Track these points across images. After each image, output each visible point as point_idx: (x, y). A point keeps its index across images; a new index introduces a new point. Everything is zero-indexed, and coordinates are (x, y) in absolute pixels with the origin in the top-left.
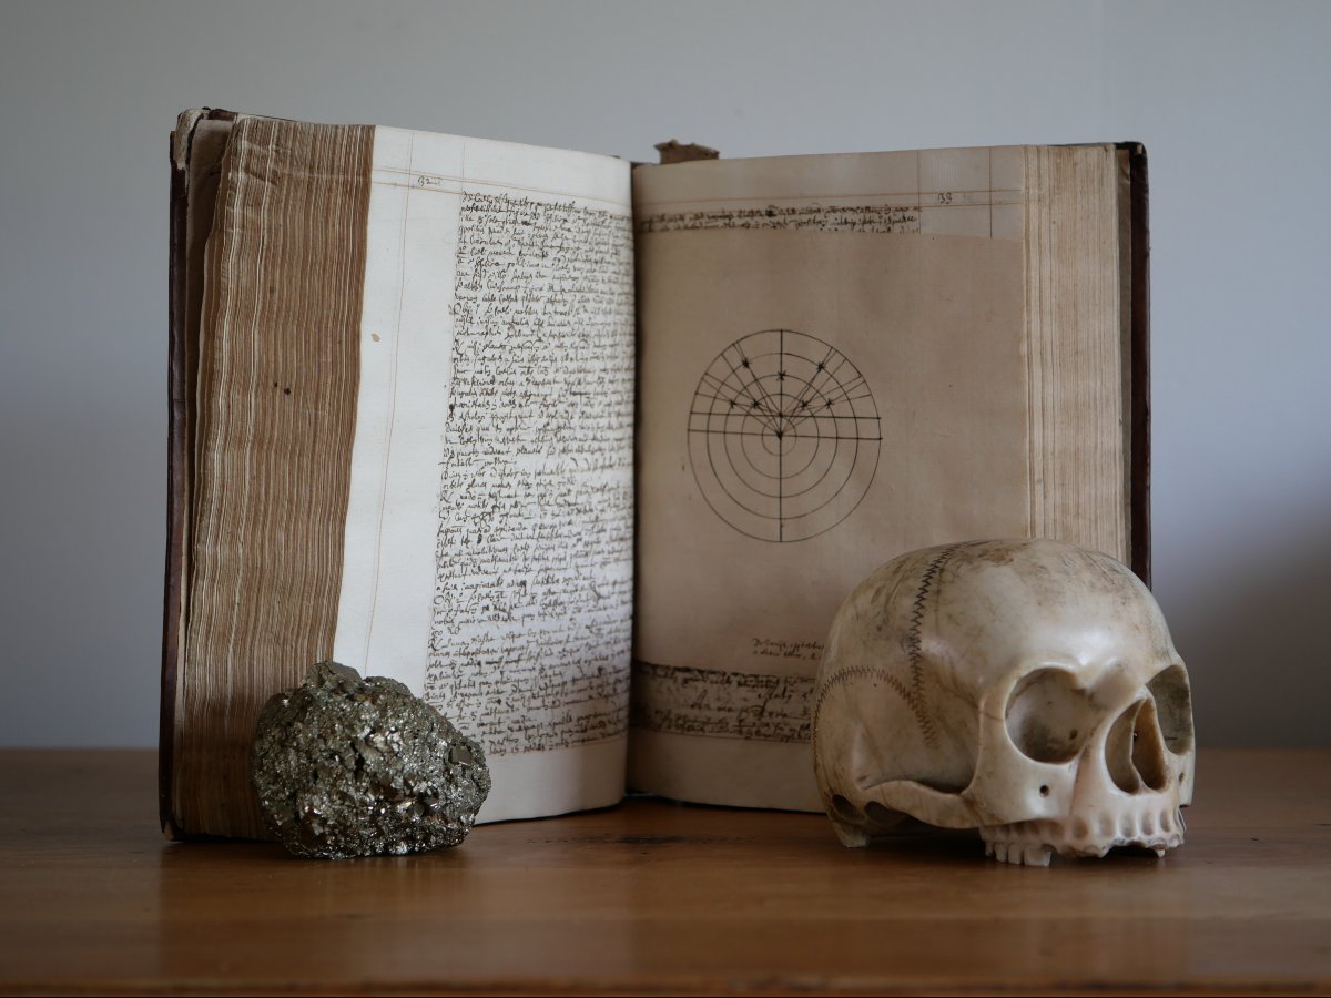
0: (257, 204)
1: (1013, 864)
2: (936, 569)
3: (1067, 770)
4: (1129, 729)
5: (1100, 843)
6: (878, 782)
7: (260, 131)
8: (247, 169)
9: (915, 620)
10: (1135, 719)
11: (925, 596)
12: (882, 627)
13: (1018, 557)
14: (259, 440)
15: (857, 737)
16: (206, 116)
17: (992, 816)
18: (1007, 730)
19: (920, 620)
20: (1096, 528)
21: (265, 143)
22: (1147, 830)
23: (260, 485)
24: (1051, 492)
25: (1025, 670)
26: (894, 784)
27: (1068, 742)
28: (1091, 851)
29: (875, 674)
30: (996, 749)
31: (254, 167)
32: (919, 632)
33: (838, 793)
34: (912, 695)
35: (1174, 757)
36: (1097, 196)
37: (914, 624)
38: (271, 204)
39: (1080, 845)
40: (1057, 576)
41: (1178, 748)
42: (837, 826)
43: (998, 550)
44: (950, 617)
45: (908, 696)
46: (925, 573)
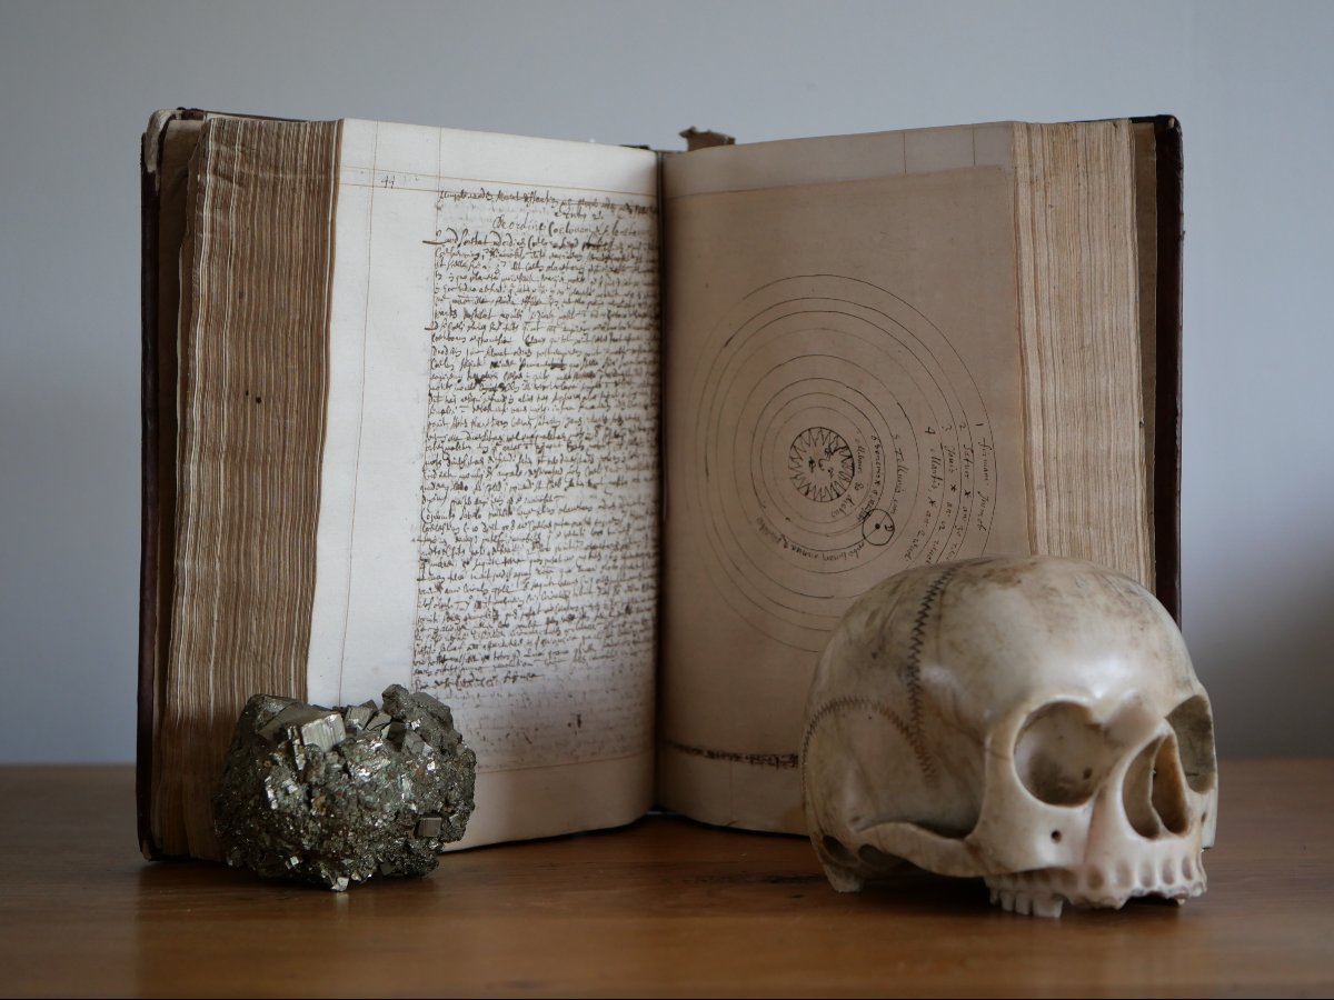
0: (226, 207)
1: (1021, 915)
2: (937, 592)
3: (1081, 814)
4: (1148, 768)
5: (1117, 894)
6: (873, 823)
7: (226, 132)
8: (215, 171)
9: (913, 647)
10: (1155, 756)
11: (924, 620)
12: (876, 651)
13: (1026, 577)
14: (232, 451)
15: (850, 775)
16: (178, 117)
17: (999, 864)
18: (1015, 768)
19: (919, 647)
20: (1112, 539)
21: (231, 144)
22: (1168, 879)
24: (1054, 500)
25: (1034, 705)
26: (890, 826)
27: (1081, 782)
28: (1107, 903)
29: (870, 706)
30: (1003, 791)
31: (221, 169)
32: (918, 661)
33: (830, 834)
34: (911, 730)
35: (1196, 796)
37: (913, 651)
39: (1095, 896)
40: (1069, 600)
41: (1200, 785)
42: (827, 870)
43: (1005, 570)
44: (952, 644)
45: (905, 730)
46: (925, 595)
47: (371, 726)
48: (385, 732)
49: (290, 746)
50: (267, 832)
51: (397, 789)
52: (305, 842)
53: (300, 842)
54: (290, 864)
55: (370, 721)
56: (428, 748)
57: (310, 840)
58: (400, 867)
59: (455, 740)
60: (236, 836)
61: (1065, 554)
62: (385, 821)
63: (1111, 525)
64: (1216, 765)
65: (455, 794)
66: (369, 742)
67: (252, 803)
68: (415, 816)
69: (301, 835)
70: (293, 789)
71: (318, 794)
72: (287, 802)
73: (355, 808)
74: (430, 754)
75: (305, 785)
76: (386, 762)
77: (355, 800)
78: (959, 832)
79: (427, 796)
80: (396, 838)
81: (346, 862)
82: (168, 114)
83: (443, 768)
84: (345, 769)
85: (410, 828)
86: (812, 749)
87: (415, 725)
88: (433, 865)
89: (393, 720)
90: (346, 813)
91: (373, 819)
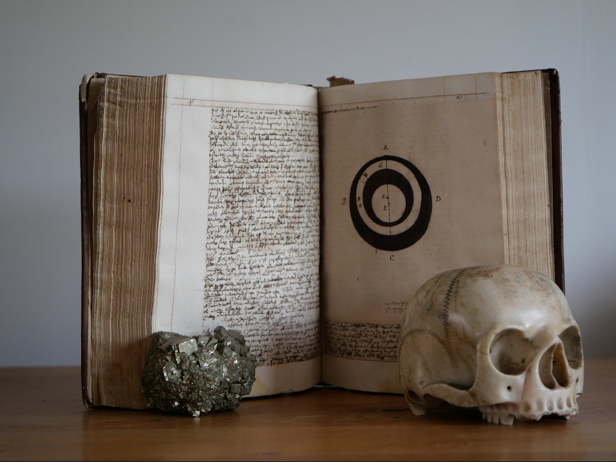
0: (114, 116)
1: (496, 424)
2: (456, 281)
3: (520, 379)
4: (550, 358)
5: (537, 414)
6: (429, 384)
7: (113, 83)
8: (108, 101)
9: (445, 306)
10: (553, 353)
11: (450, 294)
12: (430, 308)
13: (495, 274)
14: (118, 223)
15: (419, 363)
16: (95, 77)
17: (484, 401)
18: (491, 360)
19: (447, 306)
20: (536, 257)
21: (116, 88)
22: (560, 407)
23: (119, 245)
24: (512, 241)
25: (499, 330)
26: (437, 385)
27: (521, 365)
28: (533, 418)
29: (427, 332)
30: (485, 369)
31: (111, 99)
32: (447, 312)
33: (411, 389)
34: (445, 342)
35: (573, 371)
36: (532, 96)
37: (445, 308)
38: (119, 115)
39: (527, 415)
40: (513, 284)
41: (575, 366)
42: (411, 405)
43: (485, 271)
44: (462, 304)
45: (443, 342)
46: (450, 282)
47: (209, 344)
48: (215, 347)
49: (174, 353)
50: (164, 391)
51: (221, 371)
52: (181, 395)
53: (179, 396)
54: (175, 405)
55: (208, 342)
56: (234, 354)
57: (183, 395)
58: (223, 406)
59: (246, 350)
60: (151, 393)
61: (516, 264)
62: (215, 385)
63: (536, 251)
64: (583, 357)
65: (247, 374)
66: (208, 351)
67: (157, 378)
68: (229, 383)
69: (179, 392)
70: (175, 372)
71: (186, 374)
72: (172, 378)
73: (202, 380)
74: (235, 356)
75: (180, 370)
76: (215, 360)
77: (202, 377)
78: (466, 387)
79: (234, 375)
80: (221, 393)
81: (199, 404)
82: (90, 76)
83: (241, 362)
84: (198, 363)
85: (227, 389)
86: (402, 352)
87: (229, 344)
88: (237, 405)
89: (219, 342)
90: (198, 382)
91: (210, 385)
